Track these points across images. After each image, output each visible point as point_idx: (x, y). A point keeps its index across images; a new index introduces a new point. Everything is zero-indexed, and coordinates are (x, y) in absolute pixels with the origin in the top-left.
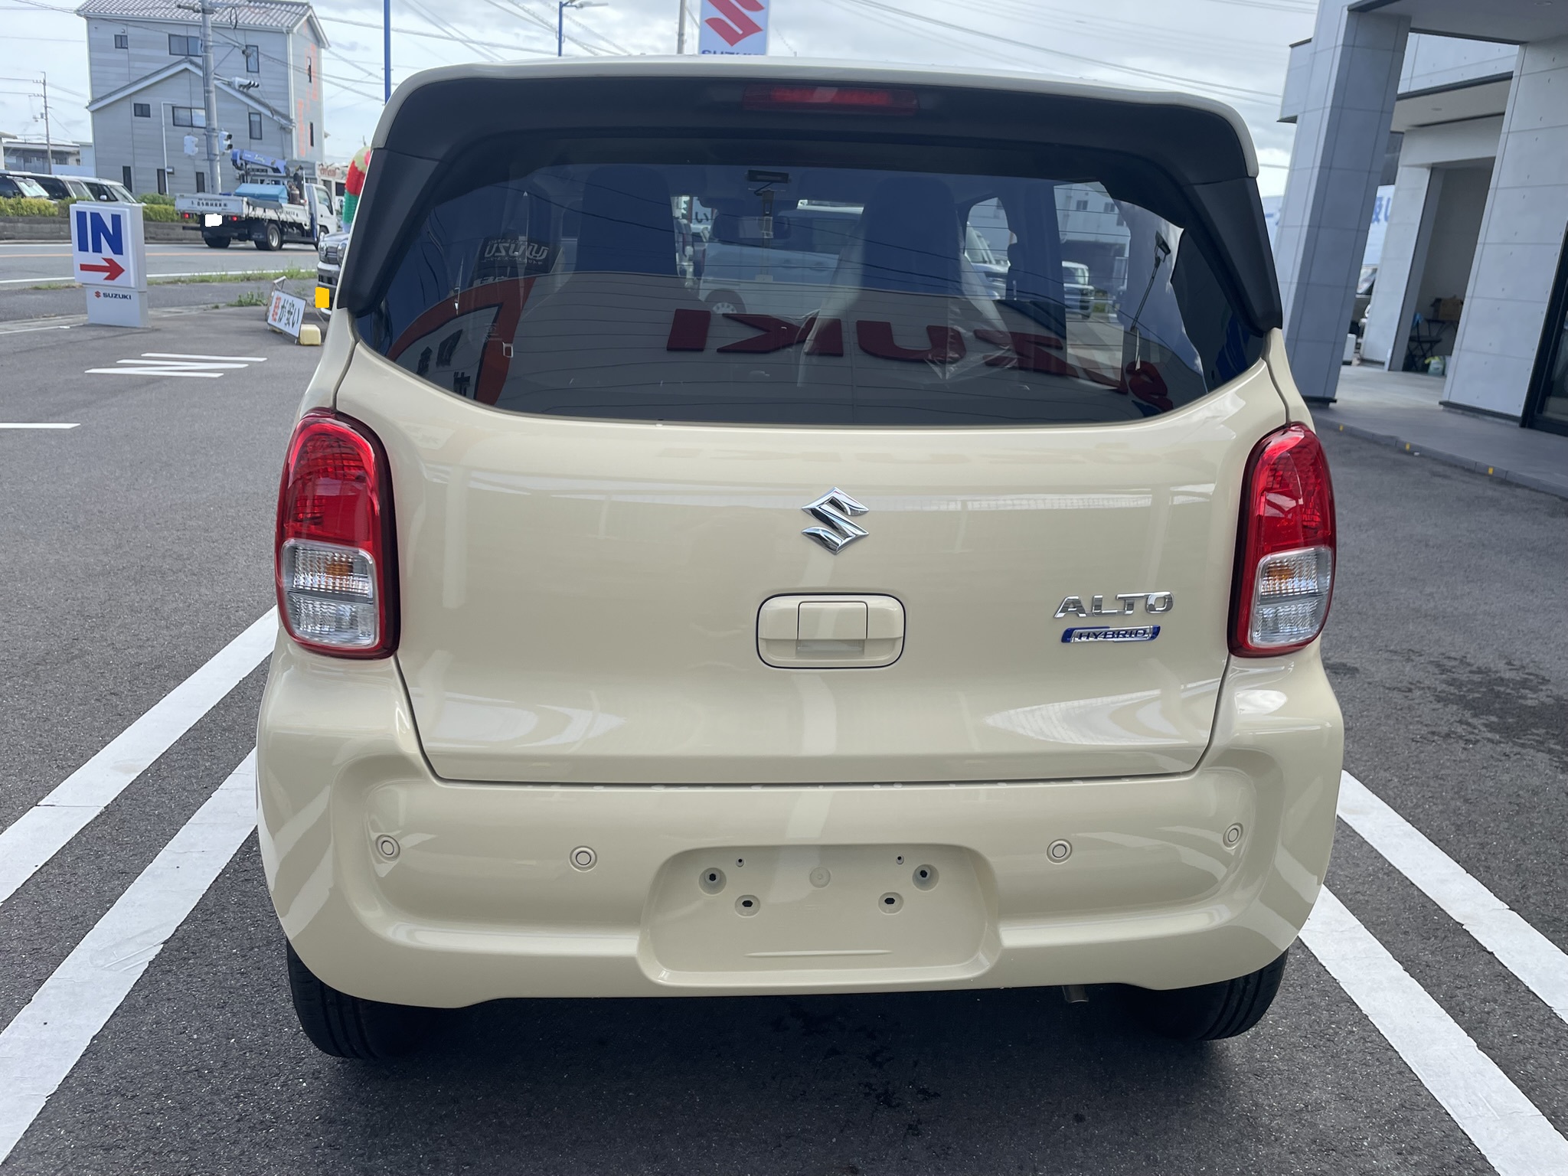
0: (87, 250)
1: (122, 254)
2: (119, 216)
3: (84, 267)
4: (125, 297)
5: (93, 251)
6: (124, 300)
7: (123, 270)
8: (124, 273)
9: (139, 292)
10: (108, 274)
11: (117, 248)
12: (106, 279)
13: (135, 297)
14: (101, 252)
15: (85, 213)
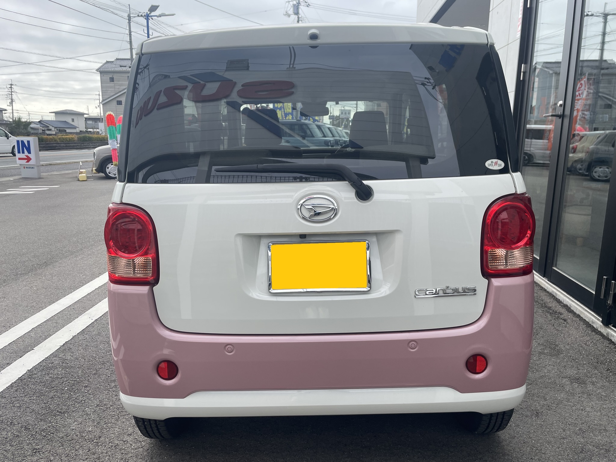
0: (20, 153)
1: (31, 154)
2: (29, 141)
3: (20, 159)
4: (32, 168)
5: (22, 153)
6: (32, 169)
7: (31, 159)
8: (31, 160)
9: (37, 166)
10: (26, 161)
11: (29, 152)
12: (26, 162)
13: (36, 168)
14: (24, 153)
15: (19, 141)
